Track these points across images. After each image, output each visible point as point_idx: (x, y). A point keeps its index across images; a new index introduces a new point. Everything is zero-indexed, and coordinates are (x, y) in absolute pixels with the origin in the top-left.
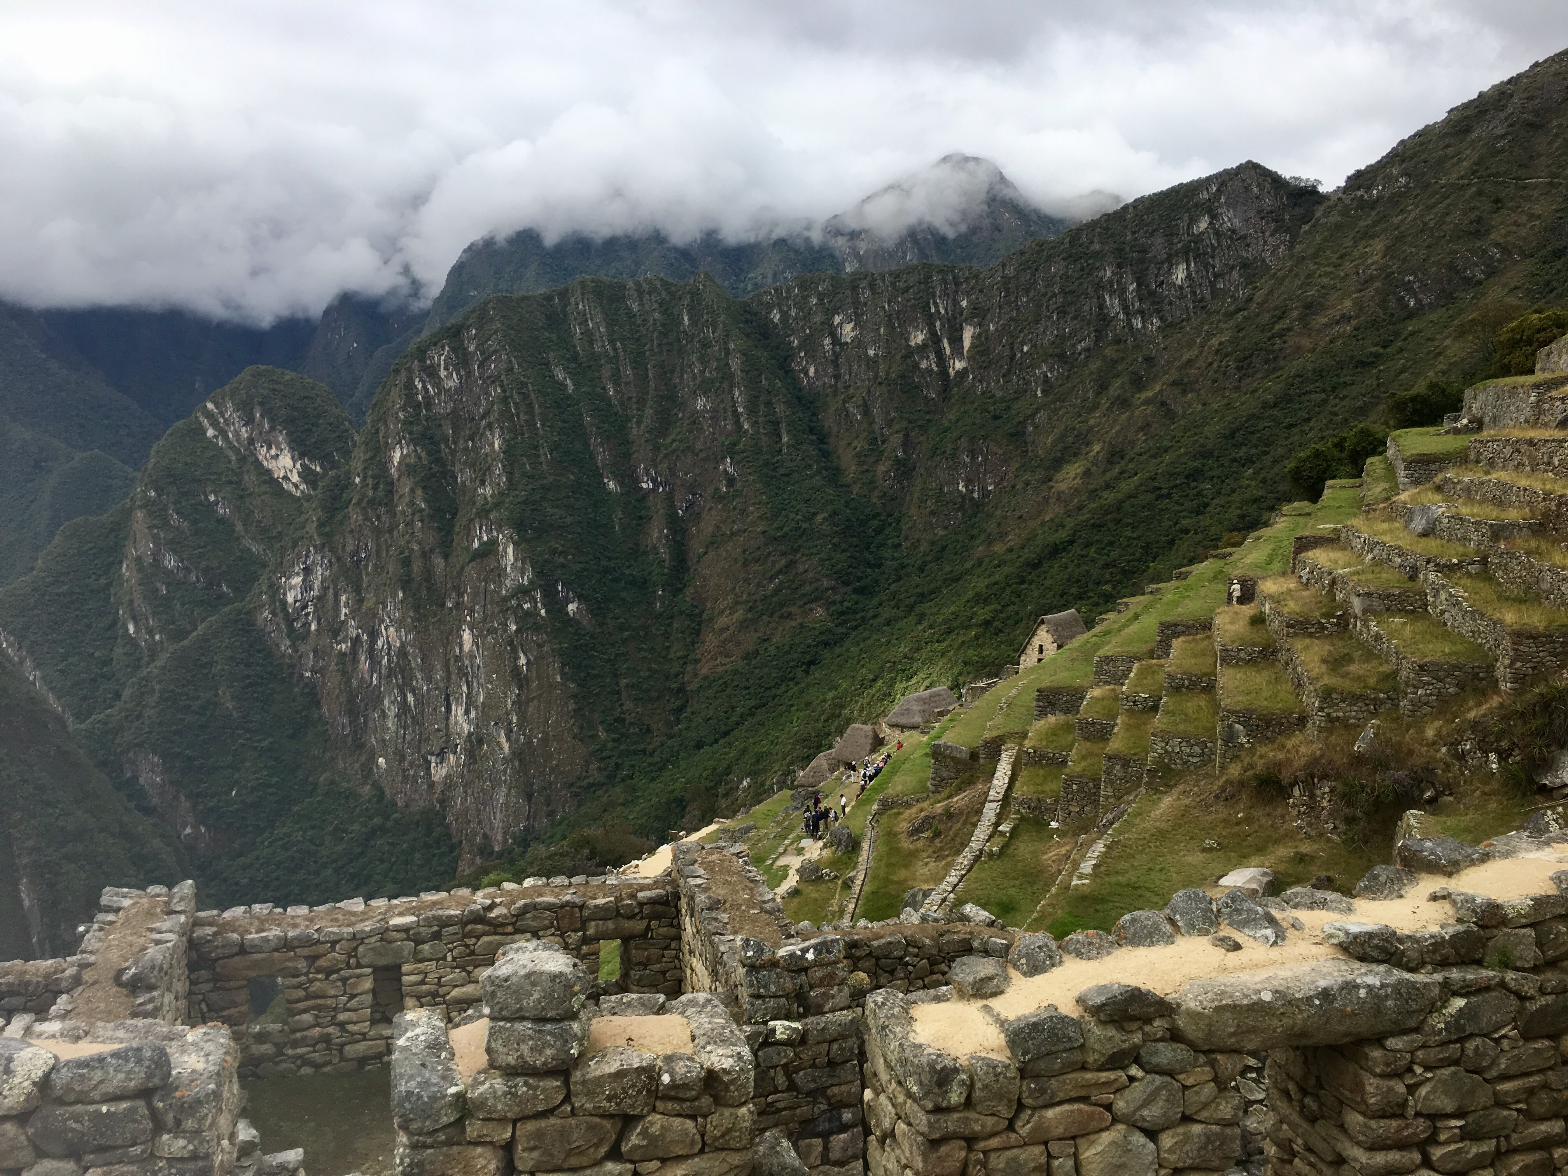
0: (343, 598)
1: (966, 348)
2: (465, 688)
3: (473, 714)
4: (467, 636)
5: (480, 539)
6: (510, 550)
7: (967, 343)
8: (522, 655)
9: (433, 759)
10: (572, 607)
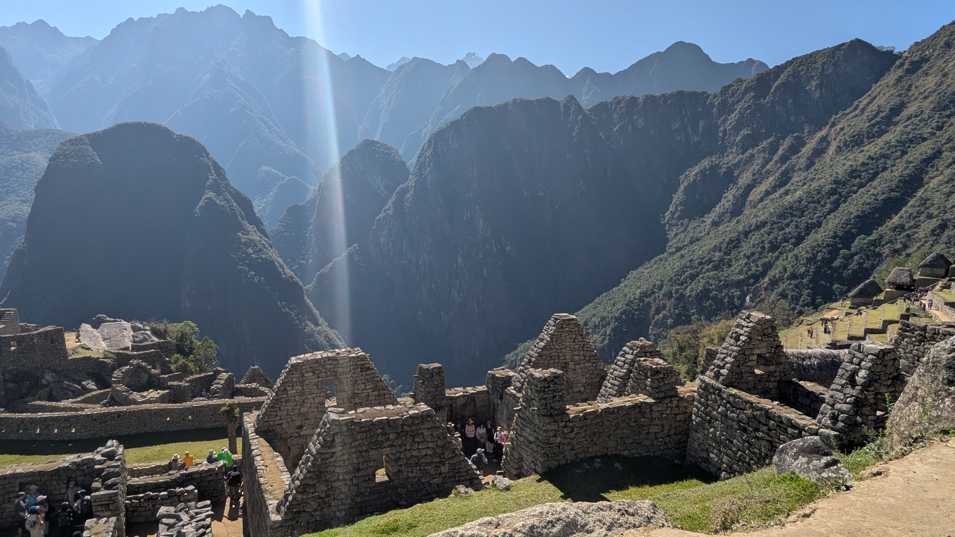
0: (405, 241)
1: (700, 132)
2: (458, 283)
3: (461, 295)
4: (460, 259)
5: (467, 216)
6: (481, 222)
7: (700, 129)
8: (485, 269)
9: (442, 313)
10: (507, 248)
